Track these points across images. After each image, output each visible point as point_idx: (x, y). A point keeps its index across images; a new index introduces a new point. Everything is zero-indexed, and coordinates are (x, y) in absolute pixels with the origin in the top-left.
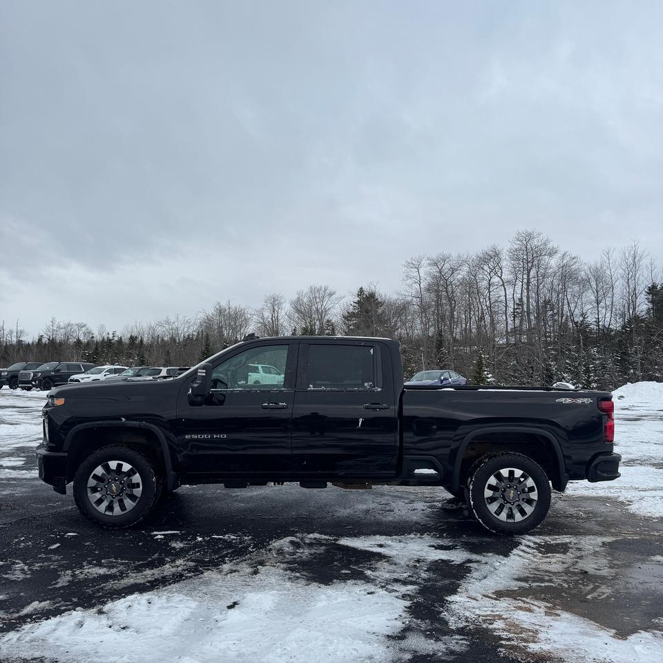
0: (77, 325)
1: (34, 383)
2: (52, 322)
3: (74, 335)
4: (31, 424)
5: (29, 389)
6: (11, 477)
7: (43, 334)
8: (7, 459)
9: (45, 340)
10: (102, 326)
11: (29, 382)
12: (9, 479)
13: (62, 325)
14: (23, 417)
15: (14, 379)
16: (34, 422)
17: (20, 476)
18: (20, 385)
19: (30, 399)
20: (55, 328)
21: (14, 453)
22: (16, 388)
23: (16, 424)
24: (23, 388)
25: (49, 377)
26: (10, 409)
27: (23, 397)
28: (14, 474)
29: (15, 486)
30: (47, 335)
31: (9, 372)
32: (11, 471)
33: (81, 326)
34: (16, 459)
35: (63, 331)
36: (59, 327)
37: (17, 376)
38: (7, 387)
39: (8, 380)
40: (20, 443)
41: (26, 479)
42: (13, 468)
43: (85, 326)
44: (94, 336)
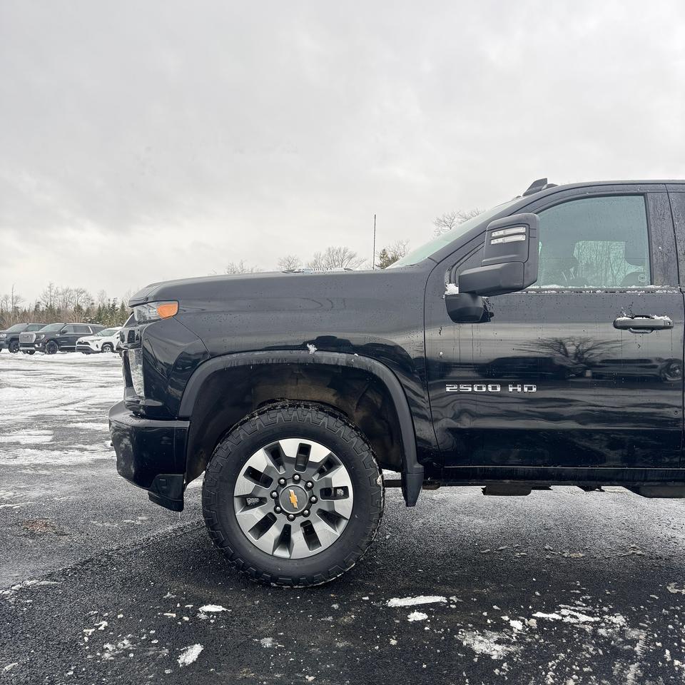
0: (76, 291)
1: (37, 346)
2: (50, 287)
3: (73, 301)
4: (45, 387)
5: (32, 353)
6: (37, 462)
7: (40, 300)
8: (24, 432)
9: (42, 307)
10: (103, 293)
11: (32, 345)
12: (35, 467)
13: (60, 291)
14: (32, 380)
15: (14, 342)
16: (47, 385)
17: (52, 461)
18: (21, 348)
19: (35, 362)
20: (53, 294)
21: (32, 424)
22: (17, 352)
23: (26, 387)
24: (25, 352)
25: (54, 340)
26: (14, 372)
27: (26, 360)
28: (42, 457)
29: (48, 479)
30: (45, 301)
31: (8, 334)
32: (34, 451)
33: (81, 292)
34: (38, 432)
35: (61, 297)
36: (57, 293)
37: (18, 339)
38: (7, 351)
39: (7, 342)
40: (36, 409)
41: (63, 466)
42: (38, 447)
43: (84, 292)
44: (95, 302)
